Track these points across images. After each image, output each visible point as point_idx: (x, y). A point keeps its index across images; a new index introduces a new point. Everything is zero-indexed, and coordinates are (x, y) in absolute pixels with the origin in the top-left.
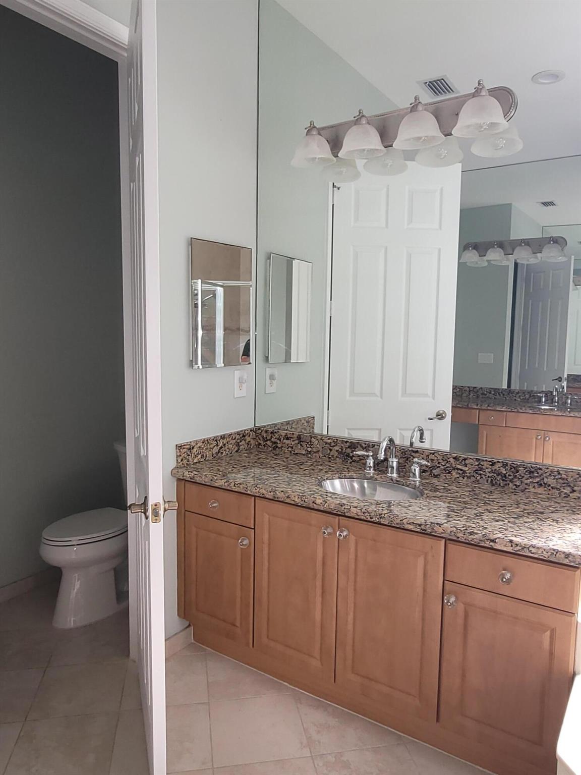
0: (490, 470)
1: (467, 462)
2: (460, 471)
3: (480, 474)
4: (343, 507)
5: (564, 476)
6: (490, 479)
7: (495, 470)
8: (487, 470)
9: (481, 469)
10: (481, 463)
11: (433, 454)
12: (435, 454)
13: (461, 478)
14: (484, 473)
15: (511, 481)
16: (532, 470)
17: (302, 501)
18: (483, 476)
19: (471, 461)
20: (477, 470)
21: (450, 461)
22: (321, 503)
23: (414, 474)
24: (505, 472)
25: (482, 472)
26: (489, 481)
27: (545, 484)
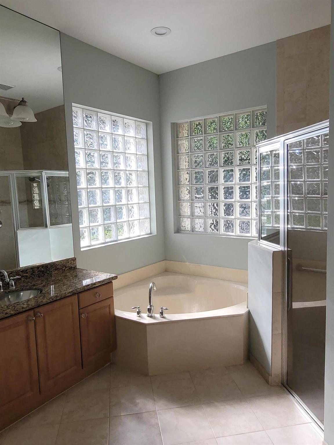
0: (37, 271)
1: (28, 271)
2: (25, 277)
3: (34, 275)
4: (39, 302)
5: (63, 263)
6: (38, 275)
7: (39, 270)
8: (36, 272)
9: (34, 272)
10: (34, 269)
11: (11, 273)
12: (13, 273)
13: (26, 280)
14: (35, 273)
15: (46, 272)
16: (53, 265)
17: (16, 311)
18: (35, 275)
19: (29, 270)
20: (32, 273)
21: (20, 274)
22: (27, 306)
23: (12, 285)
24: (43, 270)
25: (34, 273)
26: (38, 276)
27: (57, 268)
